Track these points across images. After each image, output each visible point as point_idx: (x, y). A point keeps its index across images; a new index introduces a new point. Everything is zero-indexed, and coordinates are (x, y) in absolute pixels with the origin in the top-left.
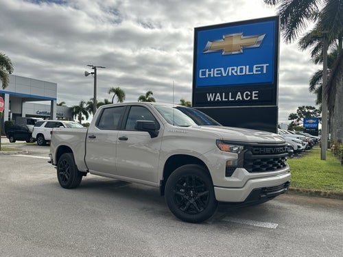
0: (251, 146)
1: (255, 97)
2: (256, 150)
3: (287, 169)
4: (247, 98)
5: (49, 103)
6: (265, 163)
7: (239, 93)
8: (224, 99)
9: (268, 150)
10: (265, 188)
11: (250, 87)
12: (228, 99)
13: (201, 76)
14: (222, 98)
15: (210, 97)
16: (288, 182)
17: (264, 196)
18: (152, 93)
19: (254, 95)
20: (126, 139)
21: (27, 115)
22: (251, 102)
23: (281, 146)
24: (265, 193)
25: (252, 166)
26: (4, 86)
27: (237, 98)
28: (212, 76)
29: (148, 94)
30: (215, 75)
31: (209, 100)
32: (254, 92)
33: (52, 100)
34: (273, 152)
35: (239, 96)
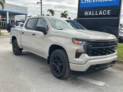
0: (91, 42)
1: (109, 13)
2: (94, 44)
3: (116, 53)
4: (105, 13)
5: (25, 16)
6: (100, 51)
7: (101, 11)
8: (93, 15)
9: (102, 44)
10: (99, 65)
11: (106, 8)
12: (95, 14)
13: (82, 3)
14: (92, 14)
15: (86, 13)
16: (115, 61)
17: (98, 68)
18: (67, 12)
19: (108, 12)
20: (35, 35)
21: (16, 21)
22: (107, 16)
23: (111, 42)
24: (98, 67)
25: (92, 53)
26: (3, 8)
27: (100, 14)
28: (88, 2)
29: (65, 12)
30: (89, 2)
31: (85, 15)
32: (108, 11)
33: (26, 15)
34: (106, 45)
35: (101, 13)
